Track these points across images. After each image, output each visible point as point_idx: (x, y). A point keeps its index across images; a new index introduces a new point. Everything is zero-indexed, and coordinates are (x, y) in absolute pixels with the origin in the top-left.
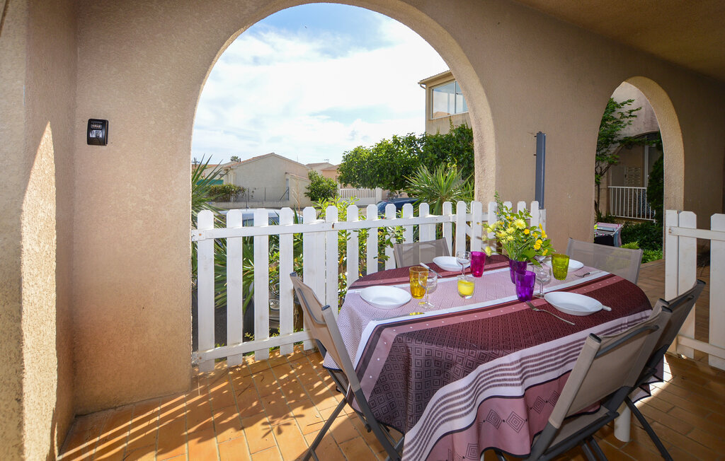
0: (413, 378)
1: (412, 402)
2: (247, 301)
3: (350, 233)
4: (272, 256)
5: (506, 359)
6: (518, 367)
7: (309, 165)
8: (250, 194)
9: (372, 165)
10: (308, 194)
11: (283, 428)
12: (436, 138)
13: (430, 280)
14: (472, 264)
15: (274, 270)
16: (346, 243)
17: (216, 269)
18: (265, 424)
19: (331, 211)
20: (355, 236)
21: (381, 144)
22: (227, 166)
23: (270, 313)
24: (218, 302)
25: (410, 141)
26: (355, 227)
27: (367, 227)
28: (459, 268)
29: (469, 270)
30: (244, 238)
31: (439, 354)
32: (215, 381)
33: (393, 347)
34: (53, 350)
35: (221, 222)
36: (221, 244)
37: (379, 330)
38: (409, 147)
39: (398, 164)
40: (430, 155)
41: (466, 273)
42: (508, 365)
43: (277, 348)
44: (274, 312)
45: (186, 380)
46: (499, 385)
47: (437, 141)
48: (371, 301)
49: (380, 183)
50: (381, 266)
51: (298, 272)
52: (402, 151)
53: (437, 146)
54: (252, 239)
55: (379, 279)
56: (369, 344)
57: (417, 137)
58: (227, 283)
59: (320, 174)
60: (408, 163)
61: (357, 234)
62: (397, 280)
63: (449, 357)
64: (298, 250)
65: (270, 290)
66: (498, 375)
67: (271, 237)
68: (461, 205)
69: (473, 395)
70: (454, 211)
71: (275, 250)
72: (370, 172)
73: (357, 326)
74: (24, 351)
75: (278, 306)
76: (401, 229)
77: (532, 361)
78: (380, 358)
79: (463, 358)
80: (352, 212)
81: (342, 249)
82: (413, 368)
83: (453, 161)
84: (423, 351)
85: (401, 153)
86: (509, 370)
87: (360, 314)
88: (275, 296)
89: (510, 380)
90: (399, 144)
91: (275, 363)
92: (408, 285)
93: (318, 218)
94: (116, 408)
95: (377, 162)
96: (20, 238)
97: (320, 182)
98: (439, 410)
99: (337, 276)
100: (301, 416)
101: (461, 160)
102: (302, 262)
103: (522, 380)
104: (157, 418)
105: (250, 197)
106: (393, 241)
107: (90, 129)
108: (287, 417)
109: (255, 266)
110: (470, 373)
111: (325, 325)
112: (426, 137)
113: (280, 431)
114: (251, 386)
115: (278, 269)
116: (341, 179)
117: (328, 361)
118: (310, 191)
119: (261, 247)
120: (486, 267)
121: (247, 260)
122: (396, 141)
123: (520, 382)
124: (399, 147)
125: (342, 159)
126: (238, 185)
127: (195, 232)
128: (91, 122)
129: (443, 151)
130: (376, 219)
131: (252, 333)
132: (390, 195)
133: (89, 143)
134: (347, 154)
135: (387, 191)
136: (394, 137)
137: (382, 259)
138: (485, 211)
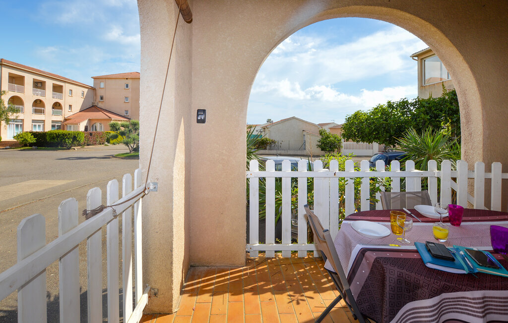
0: (387, 290)
1: (386, 306)
2: (278, 218)
3: (347, 180)
4: (293, 190)
5: (468, 294)
6: (480, 303)
7: (319, 125)
8: (280, 145)
9: (369, 125)
10: (319, 146)
11: (300, 302)
12: (428, 102)
13: (407, 222)
14: (449, 214)
15: (295, 200)
16: (344, 186)
17: (260, 195)
18: (290, 296)
19: (334, 163)
20: (351, 182)
21: (376, 109)
22: (265, 125)
23: (292, 228)
24: (261, 216)
25: (404, 104)
26: (352, 176)
27: (361, 177)
28: (438, 216)
29: (448, 219)
30: (276, 178)
31: (408, 277)
32: (259, 263)
33: (373, 265)
34: (183, 229)
35: (262, 166)
36: (262, 181)
37: (363, 252)
38: (403, 109)
39: (392, 123)
40: (423, 116)
41: (444, 222)
42: (470, 299)
43: (296, 252)
44: (294, 228)
45: (243, 260)
46: (462, 313)
47: (429, 104)
48: (359, 231)
49: (377, 139)
50: (373, 206)
51: (310, 204)
52: (396, 113)
53: (430, 108)
54: (280, 179)
55: (368, 216)
56: (356, 260)
57: (410, 101)
58: (266, 205)
59: (328, 131)
60: (402, 123)
61: (353, 181)
62: (382, 219)
63: (417, 281)
64: (310, 188)
65: (292, 212)
66: (461, 305)
67: (292, 179)
68: (446, 163)
69: (437, 313)
70: (439, 168)
71: (295, 186)
72: (367, 130)
73: (348, 247)
74: (174, 227)
75: (297, 224)
76: (389, 180)
77: (496, 302)
78: (364, 271)
79: (429, 285)
80: (350, 164)
81: (342, 190)
82: (387, 283)
83: (447, 121)
84: (396, 273)
85: (395, 115)
86: (471, 303)
87: (350, 238)
88: (295, 217)
89: (471, 311)
90: (393, 108)
91: (294, 261)
92: (389, 224)
93: (324, 168)
94: (208, 266)
95: (373, 122)
96: (173, 172)
97: (328, 137)
98: (408, 318)
99: (338, 209)
100: (312, 298)
101: (454, 120)
102: (313, 197)
103: (484, 314)
104: (228, 277)
105: (279, 147)
106: (383, 189)
107: (198, 115)
108: (303, 296)
109: (283, 196)
110: (434, 297)
111: (326, 242)
112: (418, 101)
113: (298, 303)
114: (280, 272)
115: (297, 200)
116: (344, 136)
117: (328, 265)
118: (320, 144)
119: (286, 185)
120: (464, 218)
121: (277, 191)
122: (390, 105)
123: (481, 315)
124: (393, 110)
125: (345, 120)
126: (271, 139)
127: (248, 172)
128: (198, 111)
129: (435, 112)
130: (368, 170)
131: (281, 239)
132: (385, 148)
133: (197, 122)
134: (348, 117)
135: (383, 146)
136: (389, 102)
137: (373, 201)
138: (471, 169)
